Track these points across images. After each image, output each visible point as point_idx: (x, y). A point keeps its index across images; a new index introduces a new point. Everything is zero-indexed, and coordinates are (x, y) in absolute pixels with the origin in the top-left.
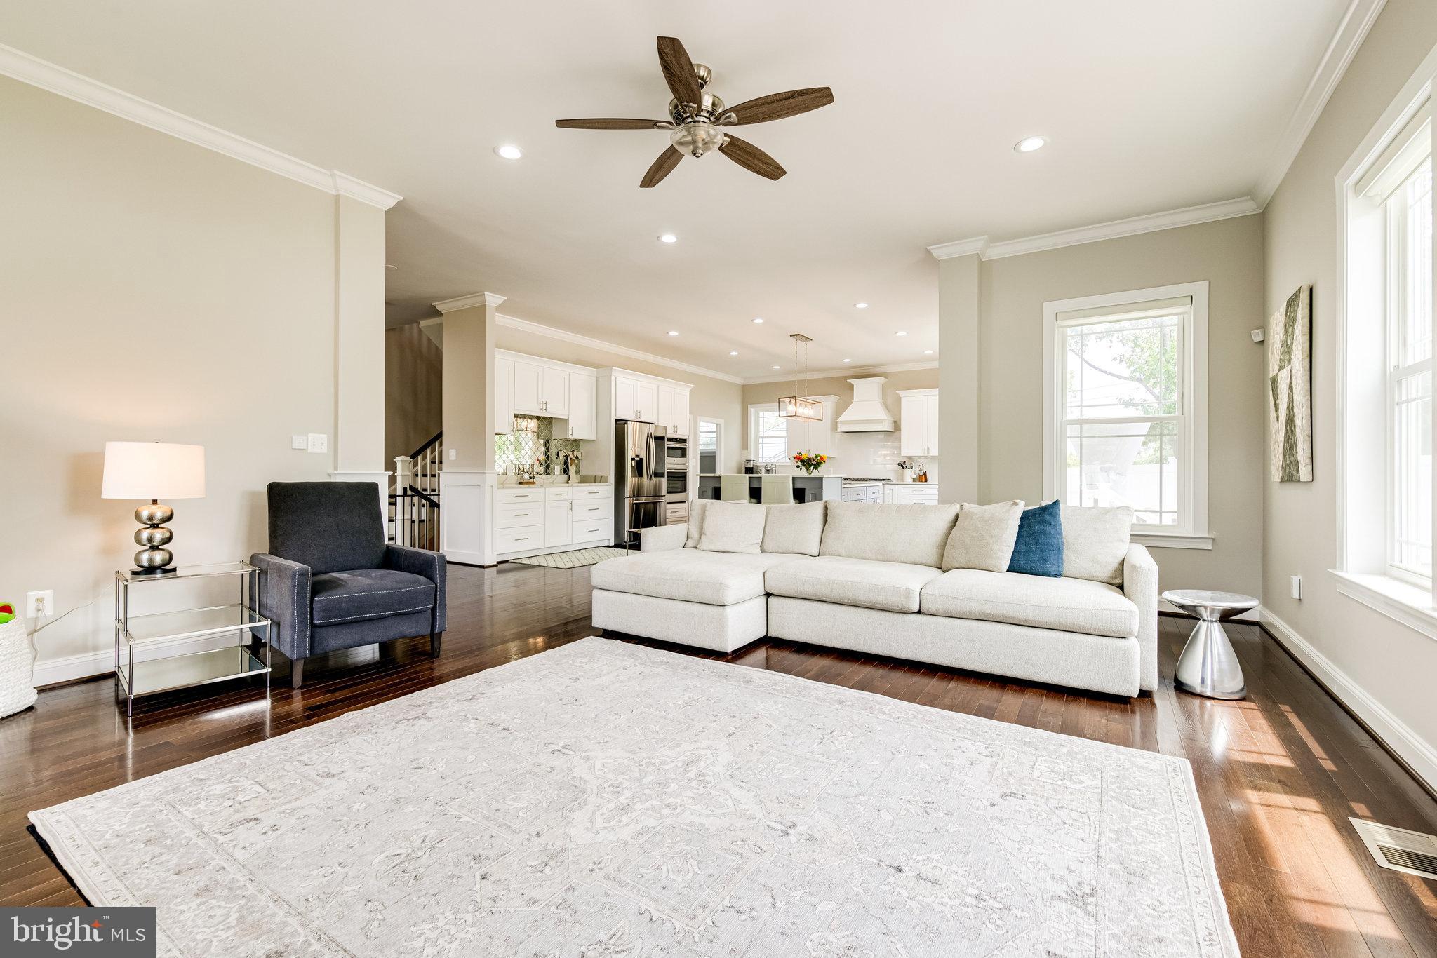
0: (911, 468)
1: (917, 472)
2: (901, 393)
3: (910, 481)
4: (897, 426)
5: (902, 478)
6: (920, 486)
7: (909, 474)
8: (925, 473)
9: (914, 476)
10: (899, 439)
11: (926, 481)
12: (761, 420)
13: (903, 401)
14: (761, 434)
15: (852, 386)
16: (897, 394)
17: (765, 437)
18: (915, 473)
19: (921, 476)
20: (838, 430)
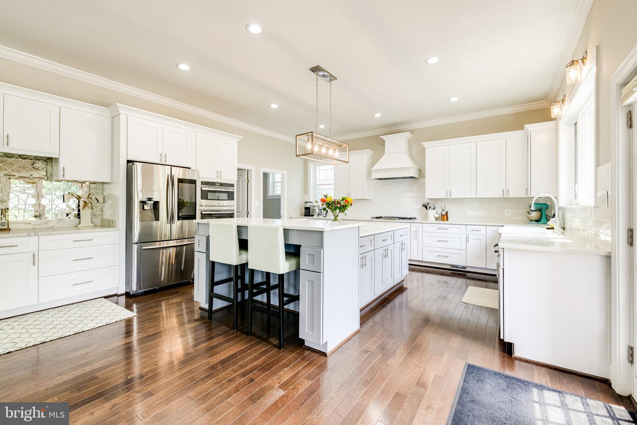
0: (434, 209)
1: (439, 212)
2: (426, 144)
3: (433, 220)
4: (421, 173)
5: (426, 217)
6: (443, 225)
7: (432, 214)
8: (447, 213)
9: (437, 216)
10: (423, 185)
11: (447, 219)
12: (318, 172)
13: (427, 150)
14: (318, 183)
15: (383, 142)
16: (422, 145)
17: (321, 185)
18: (437, 213)
19: (442, 215)
20: (373, 177)
